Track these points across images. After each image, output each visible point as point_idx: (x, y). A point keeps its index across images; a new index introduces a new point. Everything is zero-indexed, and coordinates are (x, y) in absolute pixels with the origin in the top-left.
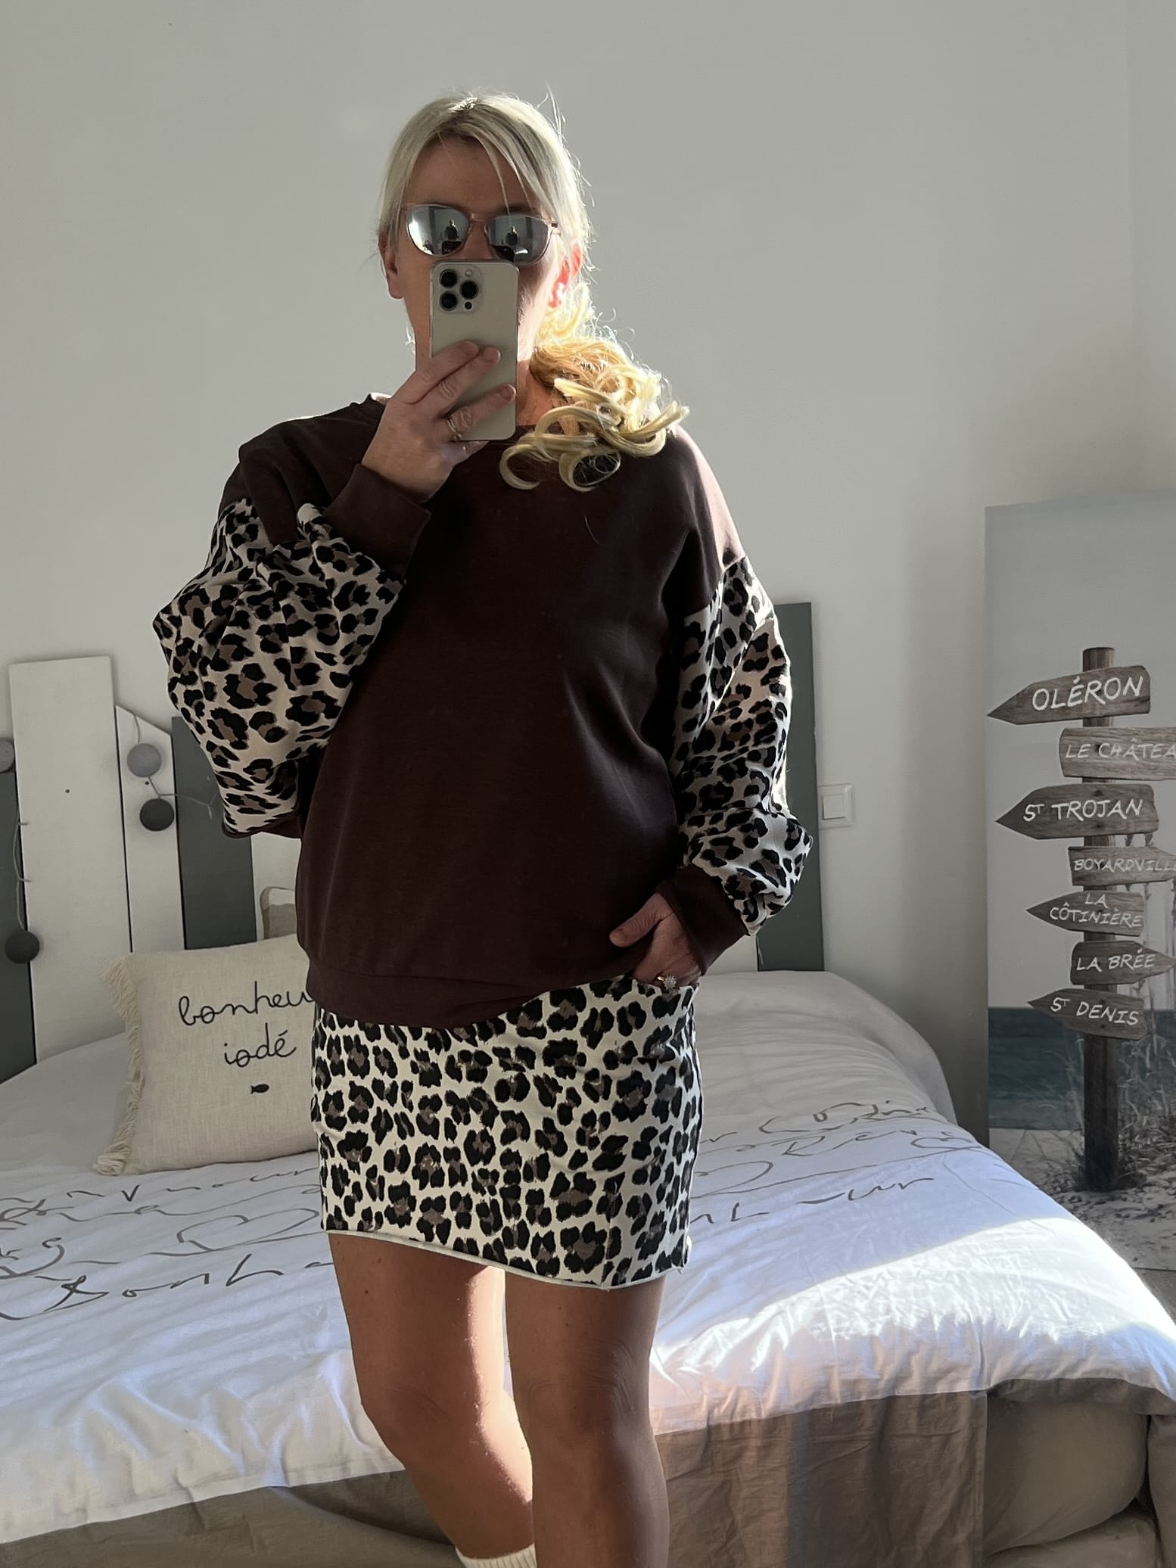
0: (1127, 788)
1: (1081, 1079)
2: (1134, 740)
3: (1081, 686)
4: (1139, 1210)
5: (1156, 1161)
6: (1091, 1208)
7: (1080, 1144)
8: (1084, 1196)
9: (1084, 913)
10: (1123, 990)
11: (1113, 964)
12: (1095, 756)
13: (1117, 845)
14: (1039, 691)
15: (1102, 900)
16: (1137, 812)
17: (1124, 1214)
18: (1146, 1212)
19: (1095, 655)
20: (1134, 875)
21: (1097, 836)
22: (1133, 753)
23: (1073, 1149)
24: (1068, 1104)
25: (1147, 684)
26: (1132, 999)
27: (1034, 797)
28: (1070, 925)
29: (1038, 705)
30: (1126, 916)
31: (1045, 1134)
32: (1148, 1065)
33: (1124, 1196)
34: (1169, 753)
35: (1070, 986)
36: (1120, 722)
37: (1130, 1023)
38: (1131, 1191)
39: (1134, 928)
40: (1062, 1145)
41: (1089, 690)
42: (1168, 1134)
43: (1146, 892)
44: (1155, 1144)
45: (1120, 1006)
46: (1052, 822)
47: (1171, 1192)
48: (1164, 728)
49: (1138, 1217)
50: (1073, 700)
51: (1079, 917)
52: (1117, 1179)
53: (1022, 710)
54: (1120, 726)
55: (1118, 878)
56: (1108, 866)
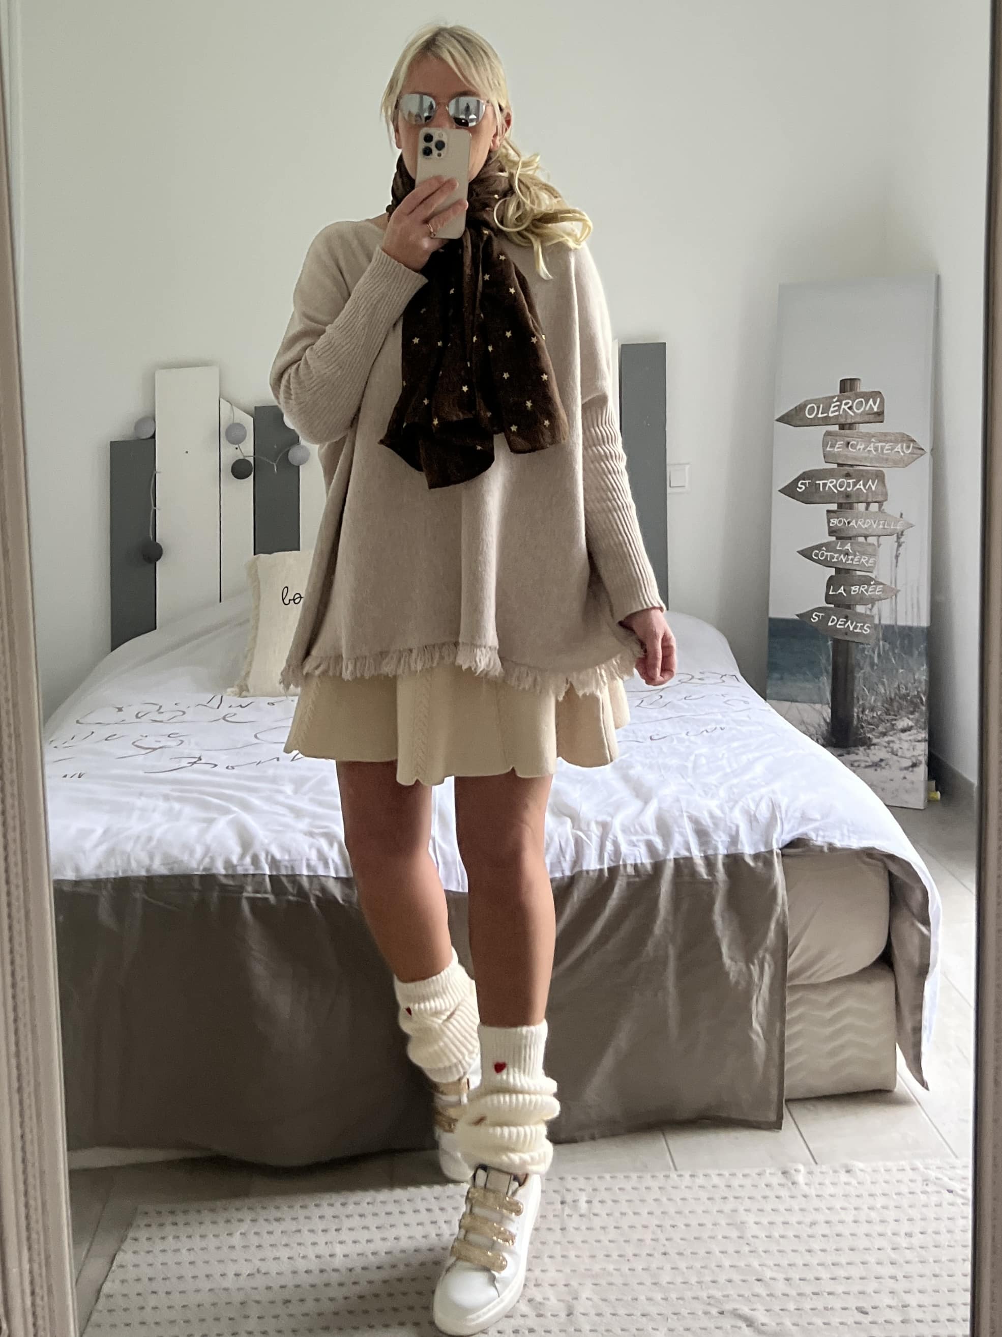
0: (867, 472)
1: (830, 668)
2: (873, 440)
3: (838, 403)
4: (867, 762)
5: (879, 728)
7: (828, 714)
9: (836, 555)
11: (854, 591)
12: (847, 449)
13: (859, 510)
14: (811, 405)
15: (848, 547)
16: (873, 488)
17: (856, 764)
18: (871, 764)
19: (848, 383)
20: (870, 530)
21: (846, 504)
22: (872, 449)
23: (823, 719)
25: (882, 402)
26: (868, 616)
27: (803, 476)
28: (826, 563)
29: (810, 415)
30: (864, 559)
31: (804, 706)
32: (876, 660)
33: (856, 751)
34: (896, 450)
35: (824, 604)
36: (863, 428)
37: (864, 632)
38: (862, 749)
39: (869, 567)
40: (815, 715)
41: (843, 406)
42: (888, 710)
43: (878, 541)
44: (879, 716)
45: (859, 620)
46: (816, 492)
47: (890, 750)
48: (893, 434)
49: (867, 767)
50: (833, 412)
51: (832, 557)
52: (852, 740)
53: (798, 417)
54: (863, 431)
55: (858, 532)
56: (853, 524)
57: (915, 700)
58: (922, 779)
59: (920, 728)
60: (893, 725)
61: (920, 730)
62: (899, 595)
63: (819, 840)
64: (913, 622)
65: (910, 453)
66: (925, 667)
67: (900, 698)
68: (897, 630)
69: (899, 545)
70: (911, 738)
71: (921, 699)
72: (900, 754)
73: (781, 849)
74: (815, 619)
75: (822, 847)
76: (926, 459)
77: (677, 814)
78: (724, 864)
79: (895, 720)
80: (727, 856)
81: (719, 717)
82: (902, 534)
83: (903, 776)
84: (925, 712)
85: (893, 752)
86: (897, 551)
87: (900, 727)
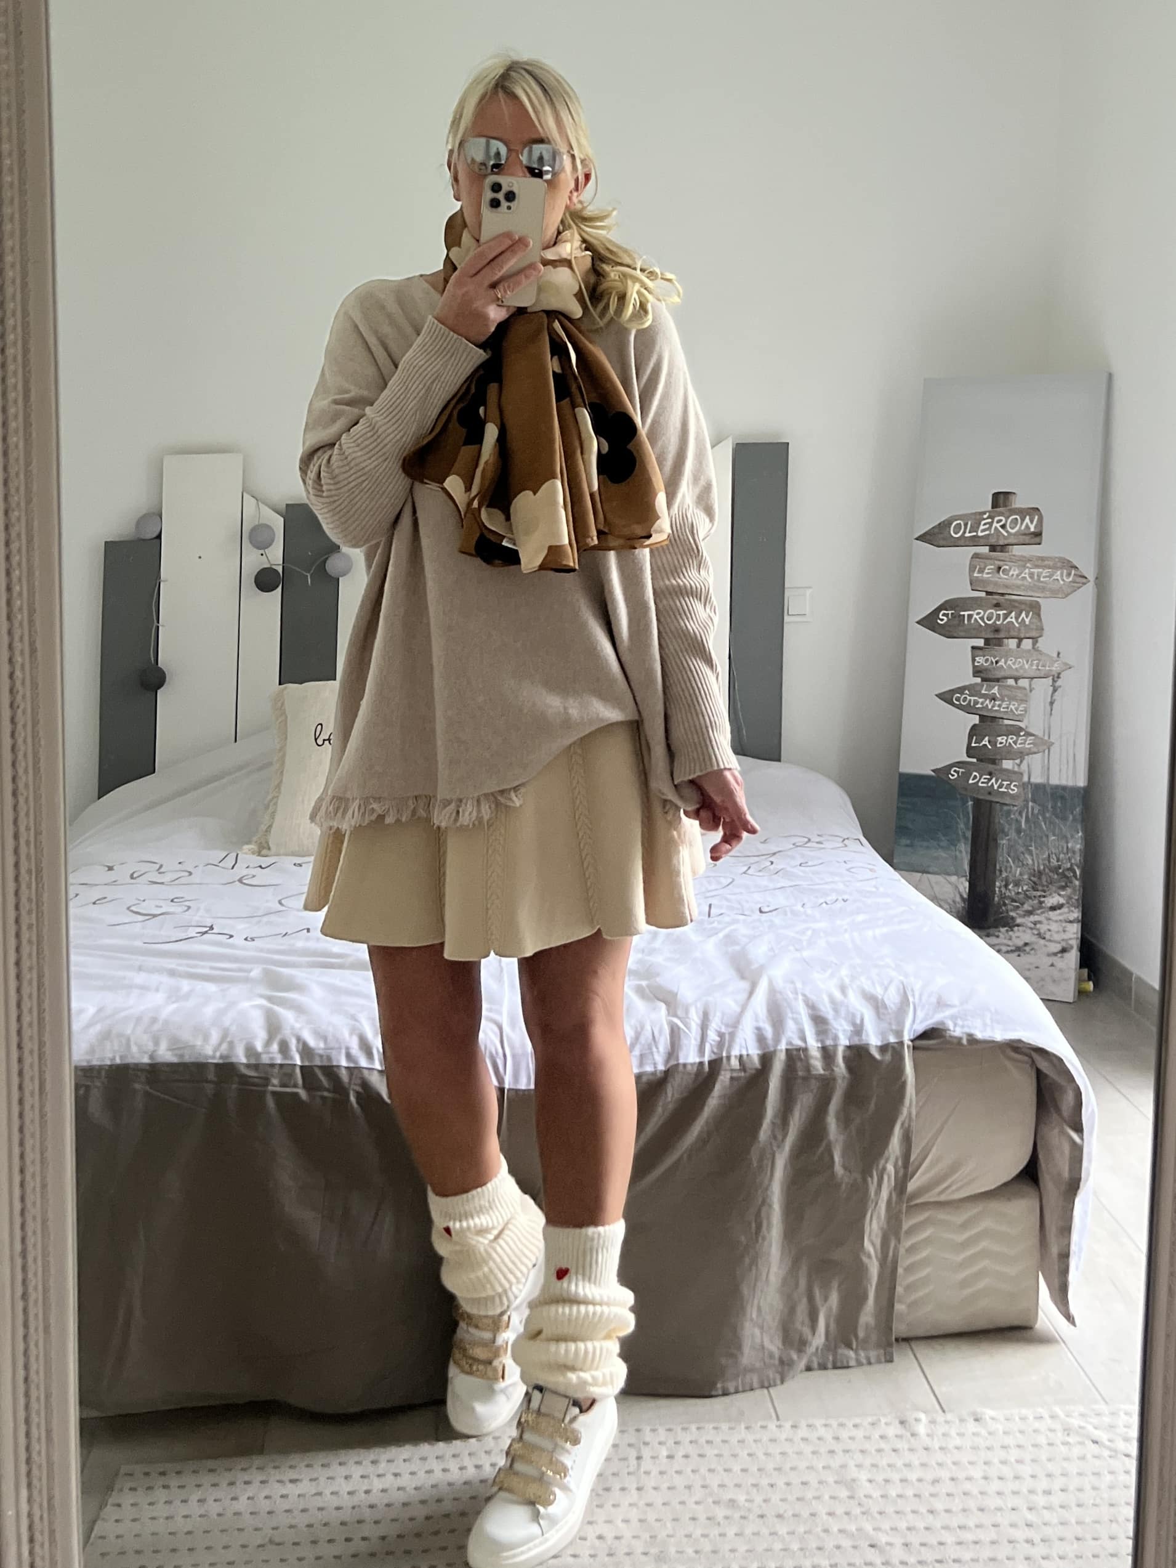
0: (1021, 602)
1: (969, 834)
2: (1028, 565)
3: (990, 520)
4: (1009, 946)
5: (1024, 906)
7: (965, 888)
9: (981, 700)
10: (1007, 764)
11: (1001, 743)
12: (997, 575)
13: (1010, 647)
14: (958, 522)
15: (995, 690)
16: (1027, 621)
17: (997, 948)
18: (1013, 948)
19: (1001, 498)
20: (1021, 671)
21: (994, 639)
22: (1026, 575)
23: (959, 893)
24: (957, 853)
25: (1040, 520)
26: (1015, 773)
27: (947, 605)
28: (969, 709)
29: (956, 533)
30: (1013, 705)
31: (939, 878)
33: (997, 934)
34: (1054, 577)
35: (964, 758)
36: (1017, 550)
37: (1010, 791)
38: (1003, 930)
39: (1020, 715)
40: (948, 889)
41: (995, 524)
42: (1034, 883)
43: (1030, 685)
44: (1025, 892)
45: (1004, 777)
46: (959, 625)
47: (1036, 932)
48: (1052, 559)
49: (1008, 952)
50: (983, 531)
51: (976, 703)
52: (992, 919)
53: (941, 536)
54: (1017, 554)
55: (1007, 673)
56: (1002, 663)
57: (1067, 873)
58: (1073, 966)
59: (1072, 906)
61: (1072, 909)
62: (1052, 749)
63: (957, 1030)
64: (1067, 781)
65: (1074, 582)
66: (1080, 834)
67: (1051, 870)
68: (1049, 790)
69: (1055, 690)
70: (1061, 918)
71: (1075, 872)
72: (1047, 936)
73: (912, 1041)
74: (953, 776)
75: (960, 1039)
76: (1089, 589)
77: (791, 996)
78: (844, 1057)
79: (1044, 897)
80: (849, 1047)
81: (841, 886)
82: (1058, 677)
83: (1050, 963)
84: (1077, 888)
85: (1039, 935)
86: (1052, 696)
87: (1049, 905)
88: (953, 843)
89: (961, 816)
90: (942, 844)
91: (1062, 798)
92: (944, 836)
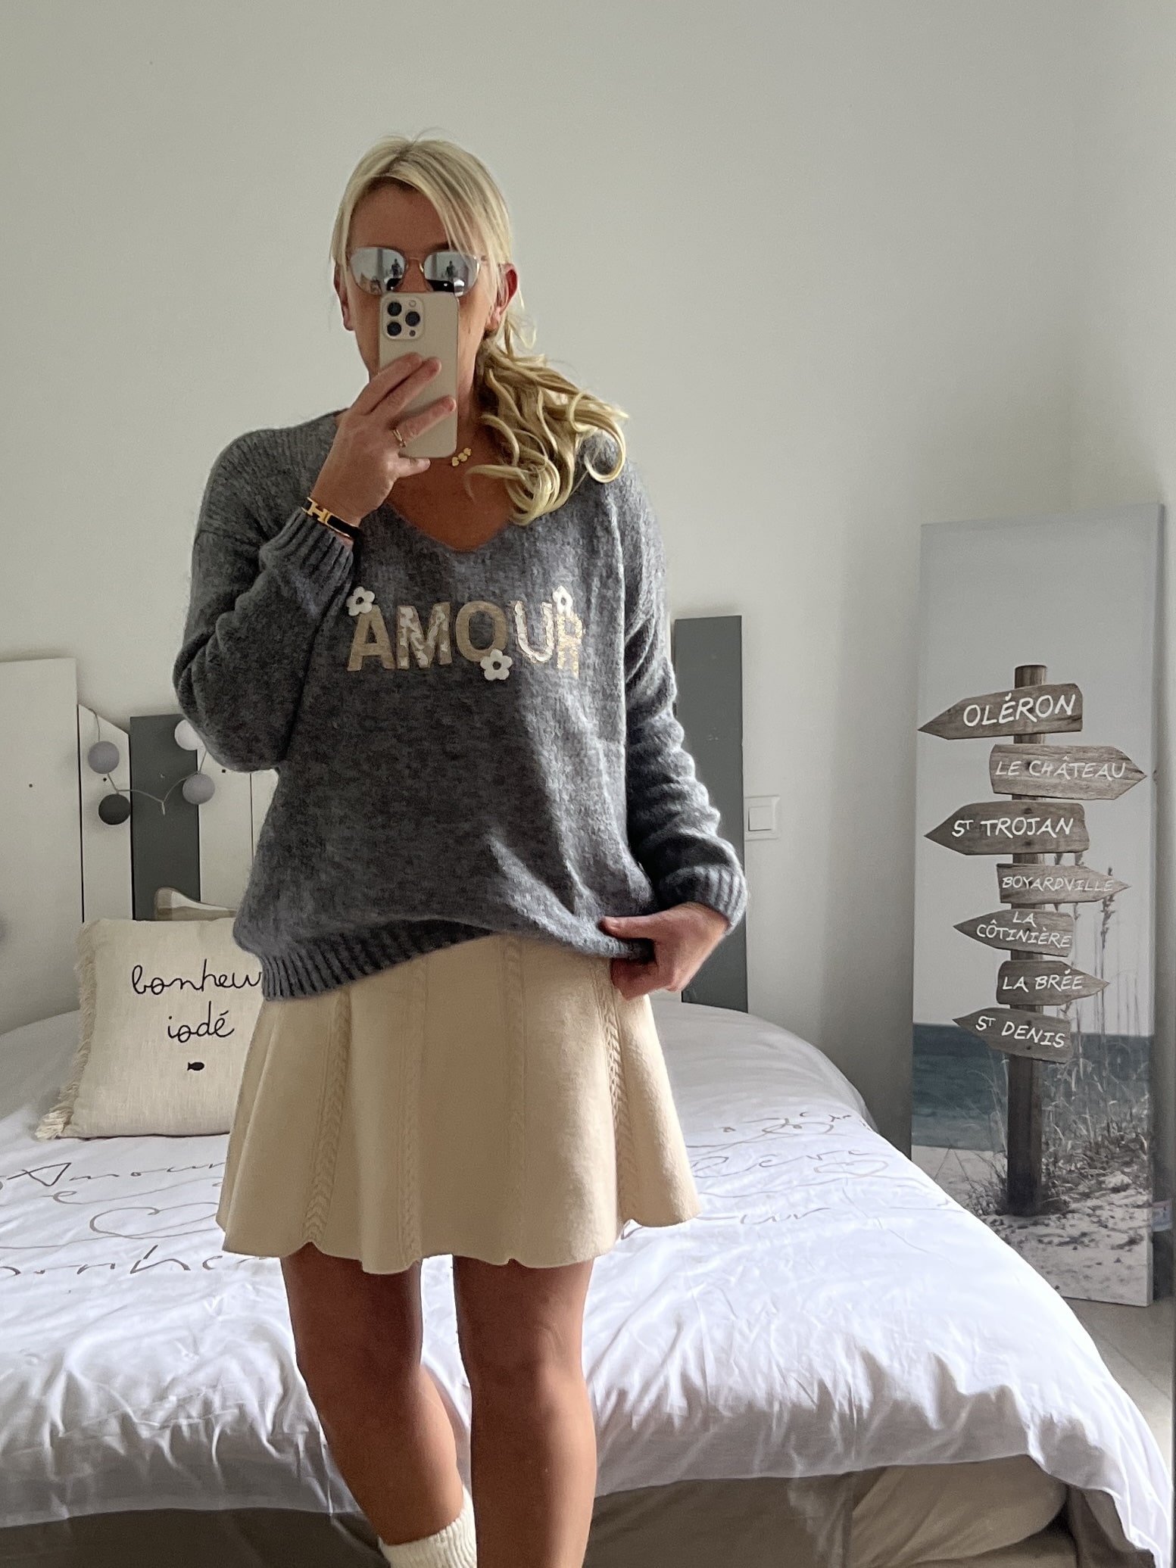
0: (1058, 807)
1: (1005, 1100)
2: (1066, 758)
3: (1013, 703)
4: (1062, 1237)
5: (1079, 1187)
6: (1013, 1232)
7: (1004, 1166)
8: (1006, 1220)
9: (1012, 931)
10: (1049, 1011)
11: (1040, 985)
12: (1026, 773)
13: (1047, 864)
14: (974, 707)
15: (1030, 919)
16: (1067, 831)
17: (1046, 1240)
18: (1068, 1239)
19: (1028, 674)
20: (1063, 894)
21: (1025, 853)
22: (1064, 772)
23: (996, 1171)
24: (992, 1124)
25: (1079, 702)
26: (1060, 1021)
27: (964, 813)
28: (996, 943)
29: (969, 721)
30: (1054, 936)
31: (968, 1154)
33: (1046, 1222)
34: (1101, 773)
35: (996, 1004)
36: (1051, 740)
37: (1055, 1045)
38: (1054, 1217)
39: (1062, 948)
40: (985, 1166)
41: (1020, 708)
42: (1091, 1158)
43: (1075, 912)
44: (1080, 1169)
45: (1048, 1028)
46: (981, 838)
47: (1095, 1219)
48: (1097, 749)
49: (1061, 1244)
50: (1005, 717)
51: (1007, 935)
52: (1039, 1204)
53: (952, 725)
54: (1051, 744)
55: (1047, 897)
56: (1037, 884)
57: (1132, 1146)
58: (1145, 1263)
59: (1140, 1187)
60: (1101, 1183)
61: (1141, 1190)
62: (1107, 990)
64: (1128, 1030)
65: (1123, 777)
67: (1112, 1143)
68: (1104, 1041)
69: (1107, 916)
70: (1126, 1201)
71: (1142, 1145)
72: (1110, 1224)
74: (982, 1027)
76: (1147, 785)
79: (1104, 1175)
82: (1111, 900)
83: (1116, 1257)
84: (1147, 1164)
85: (1099, 1222)
86: (1104, 924)
87: (1111, 1186)
88: (987, 1110)
89: (995, 1078)
90: (974, 1113)
91: (1122, 1052)
92: (975, 1102)
